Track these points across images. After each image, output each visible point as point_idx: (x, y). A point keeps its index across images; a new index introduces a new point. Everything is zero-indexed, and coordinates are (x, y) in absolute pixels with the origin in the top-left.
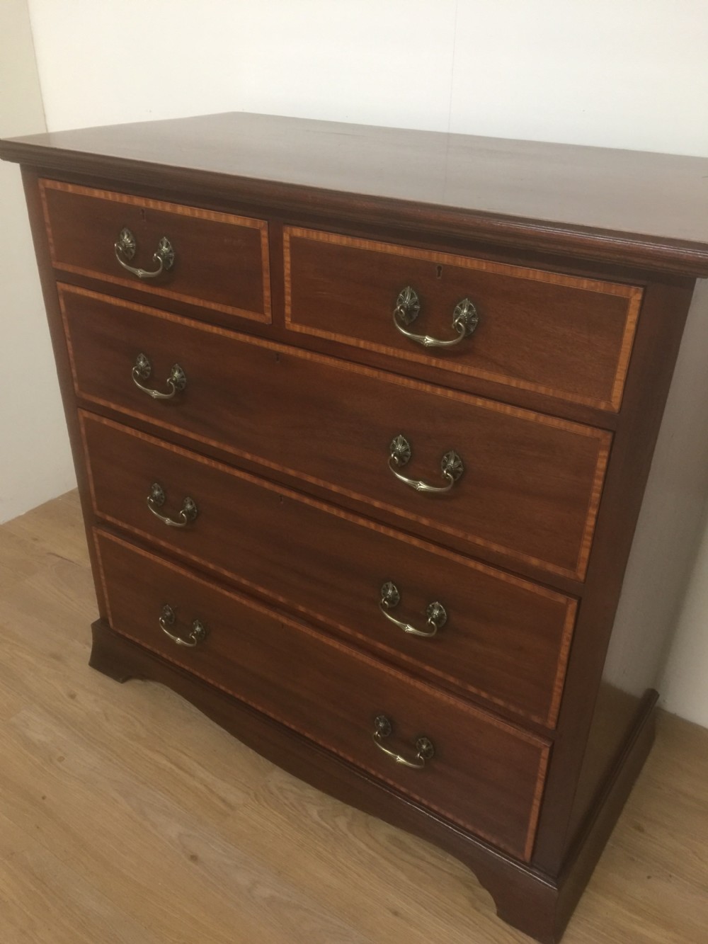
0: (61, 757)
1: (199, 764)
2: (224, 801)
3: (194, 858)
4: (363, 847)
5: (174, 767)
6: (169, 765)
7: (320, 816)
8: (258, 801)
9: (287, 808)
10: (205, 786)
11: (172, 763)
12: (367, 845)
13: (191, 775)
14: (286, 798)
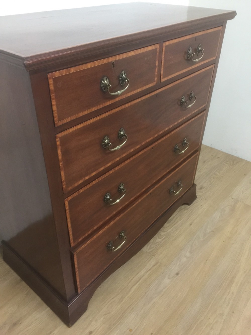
0: (130, 330)
1: (137, 274)
2: (154, 266)
3: (177, 274)
4: (171, 229)
5: (138, 283)
6: (137, 285)
7: (160, 239)
8: (154, 255)
9: (157, 247)
10: (148, 271)
11: (136, 284)
12: (170, 229)
13: (143, 276)
14: (153, 247)
